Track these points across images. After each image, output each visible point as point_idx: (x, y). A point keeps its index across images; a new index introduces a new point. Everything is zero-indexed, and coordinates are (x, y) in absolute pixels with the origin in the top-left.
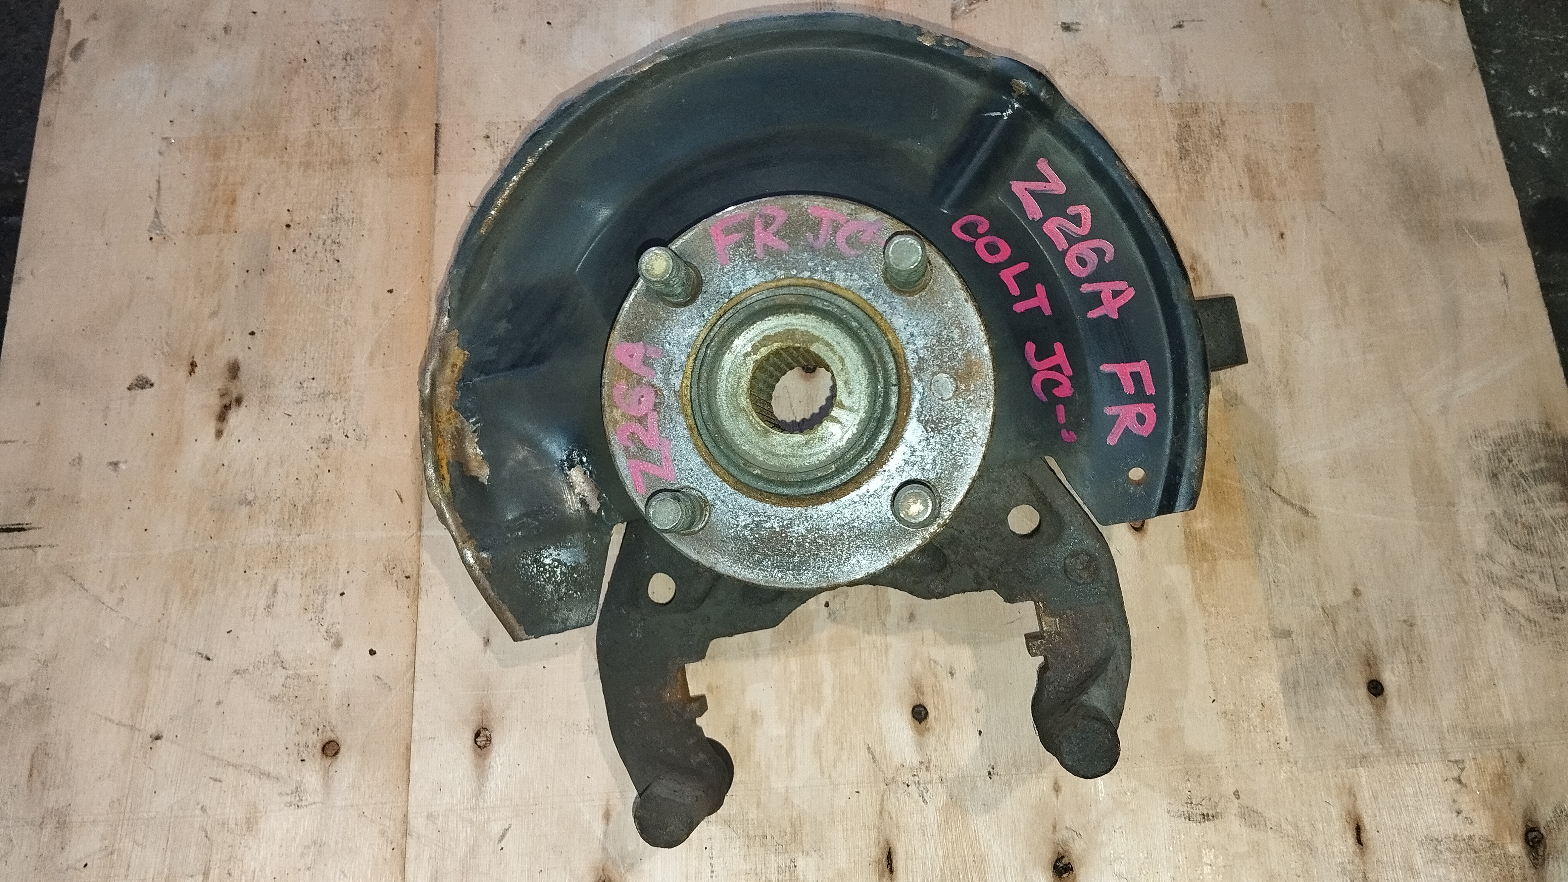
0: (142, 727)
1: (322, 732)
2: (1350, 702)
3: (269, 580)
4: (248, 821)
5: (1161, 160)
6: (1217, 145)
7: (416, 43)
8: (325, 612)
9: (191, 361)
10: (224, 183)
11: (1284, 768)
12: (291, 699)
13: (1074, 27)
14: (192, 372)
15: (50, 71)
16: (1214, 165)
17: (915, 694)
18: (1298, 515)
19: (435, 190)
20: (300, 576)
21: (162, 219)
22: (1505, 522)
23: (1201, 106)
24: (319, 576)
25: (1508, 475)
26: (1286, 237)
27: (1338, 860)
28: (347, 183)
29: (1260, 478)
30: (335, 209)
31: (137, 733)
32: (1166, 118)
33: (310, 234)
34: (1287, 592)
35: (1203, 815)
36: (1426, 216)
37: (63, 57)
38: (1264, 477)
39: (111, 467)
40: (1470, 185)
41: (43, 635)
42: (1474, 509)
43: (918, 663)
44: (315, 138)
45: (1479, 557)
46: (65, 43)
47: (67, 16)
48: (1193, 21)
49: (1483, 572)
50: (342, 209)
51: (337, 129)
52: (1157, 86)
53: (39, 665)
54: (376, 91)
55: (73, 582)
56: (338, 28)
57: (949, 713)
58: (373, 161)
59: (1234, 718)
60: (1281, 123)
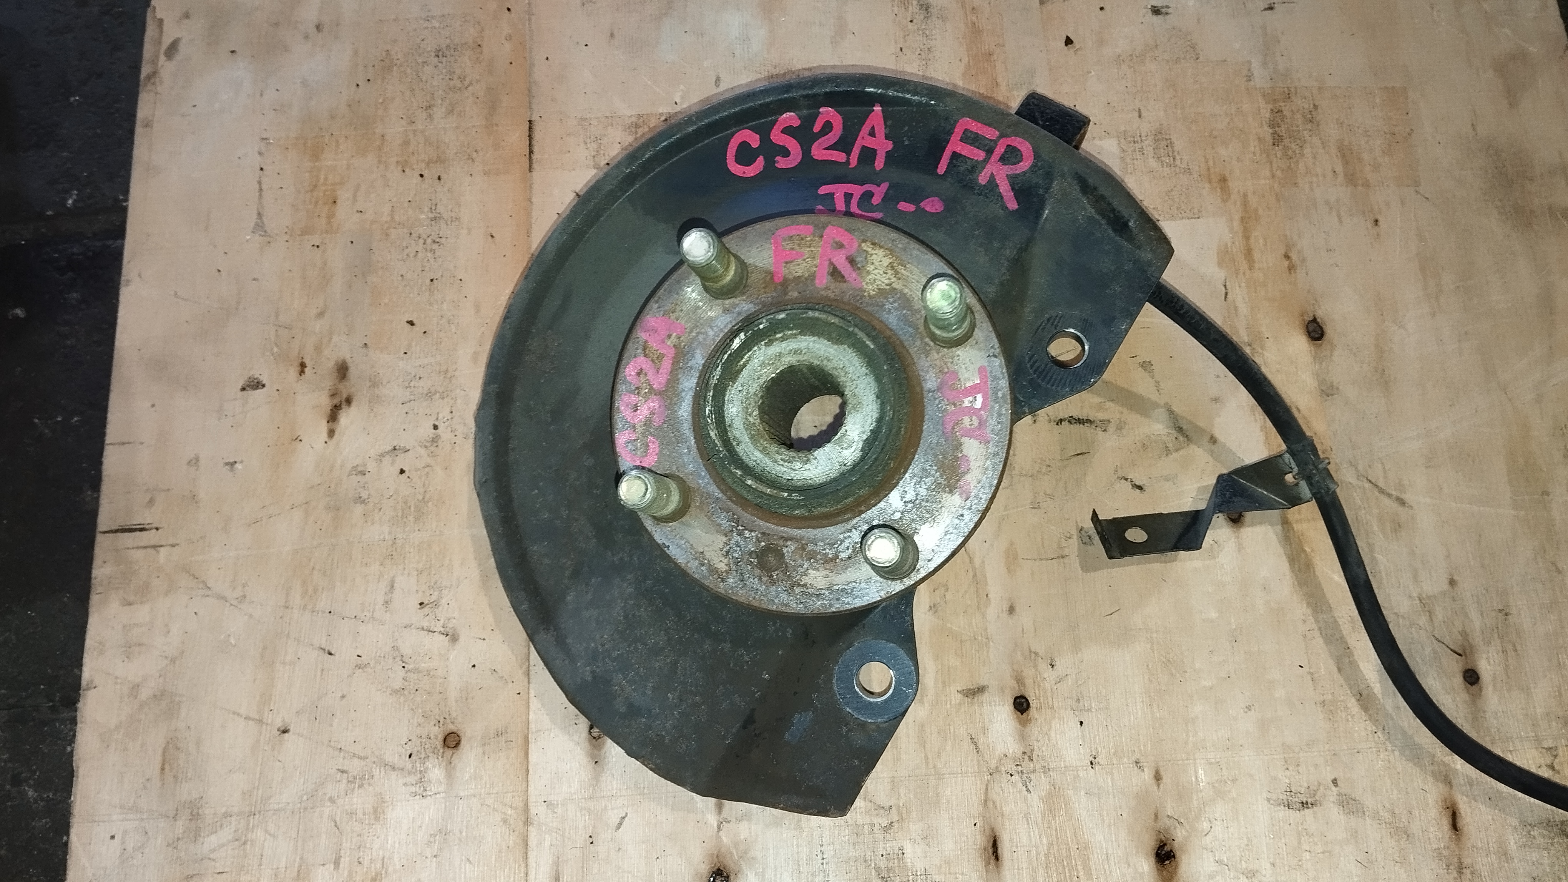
0: (269, 721)
1: (443, 725)
2: (1446, 690)
3: (386, 577)
4: (375, 810)
5: (1253, 145)
6: (1310, 130)
7: (506, 39)
8: (440, 608)
9: (300, 361)
10: (325, 184)
11: (1382, 756)
12: (412, 692)
13: (1163, 10)
14: (302, 372)
15: (145, 71)
16: (1307, 151)
17: (1016, 685)
18: (1396, 506)
19: (531, 188)
20: (416, 573)
21: (265, 221)
23: (1292, 90)
24: (433, 572)
26: (1380, 223)
27: (1435, 846)
28: (445, 182)
29: (1356, 468)
30: (434, 208)
31: (264, 726)
32: (1258, 103)
33: (411, 234)
34: (1384, 582)
35: (1302, 803)
36: (1519, 202)
37: (157, 57)
38: (1360, 468)
39: (227, 467)
41: (169, 632)
43: (1019, 653)
44: (411, 136)
46: (159, 42)
47: (159, 15)
48: (1284, 3)
50: (440, 208)
51: (432, 127)
52: (1249, 70)
53: (166, 662)
54: (470, 88)
55: (196, 580)
56: (427, 24)
57: (1050, 703)
58: (468, 159)
59: (1332, 708)
60: (1374, 107)
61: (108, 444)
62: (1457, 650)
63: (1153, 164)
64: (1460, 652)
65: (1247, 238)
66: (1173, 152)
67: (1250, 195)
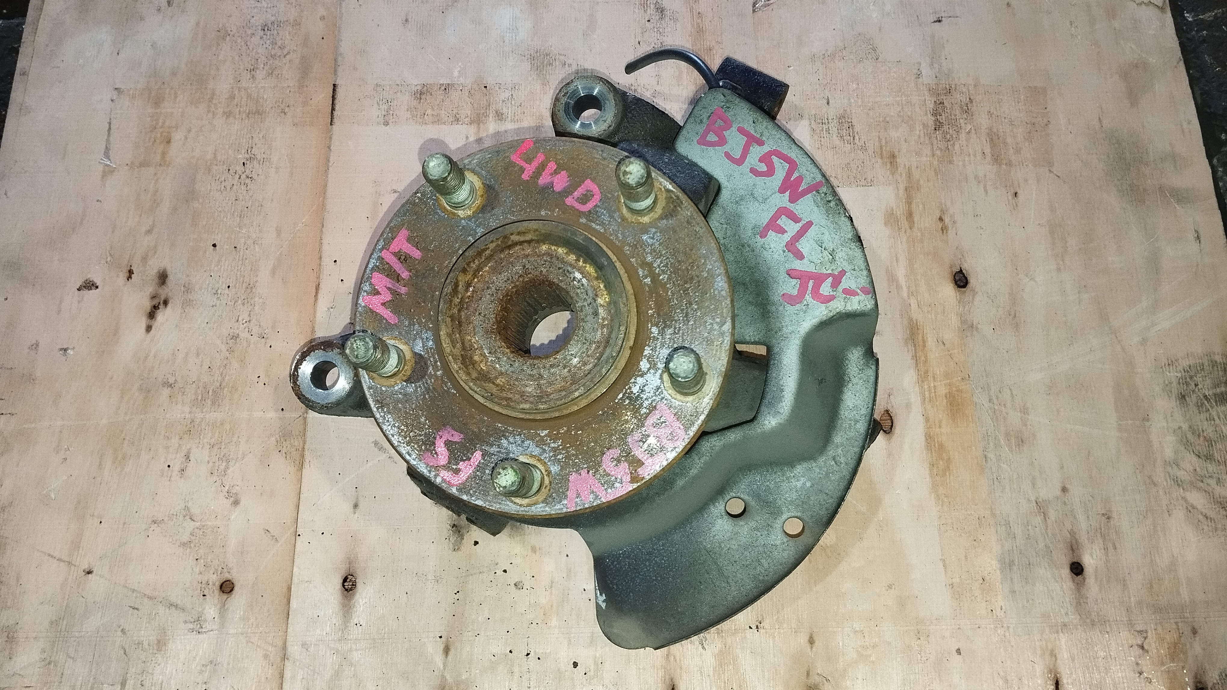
0: (77, 564)
1: (221, 573)
3: (184, 448)
4: (159, 642)
5: (918, 128)
6: (966, 119)
7: (320, 19)
8: (226, 476)
9: (129, 269)
10: (162, 127)
11: (998, 631)
12: (197, 545)
14: (129, 277)
16: (963, 136)
19: (331, 138)
20: (209, 446)
21: (111, 155)
22: (1190, 436)
23: (953, 87)
24: (223, 447)
25: (1194, 397)
26: (1019, 196)
28: (260, 130)
29: (989, 393)
30: (250, 150)
31: (73, 567)
32: (925, 95)
33: (229, 170)
34: (1008, 487)
36: (1135, 181)
38: (993, 392)
39: (61, 352)
40: (1173, 157)
42: (1165, 425)
44: (236, 92)
45: (1166, 463)
48: (950, 17)
49: (1169, 475)
50: (255, 151)
51: (254, 86)
52: (919, 70)
54: (287, 56)
56: (257, 4)
58: (282, 112)
59: (959, 590)
60: (1018, 102)
62: (1066, 545)
63: (836, 140)
64: (1069, 547)
65: (909, 202)
66: (853, 132)
67: (914, 169)
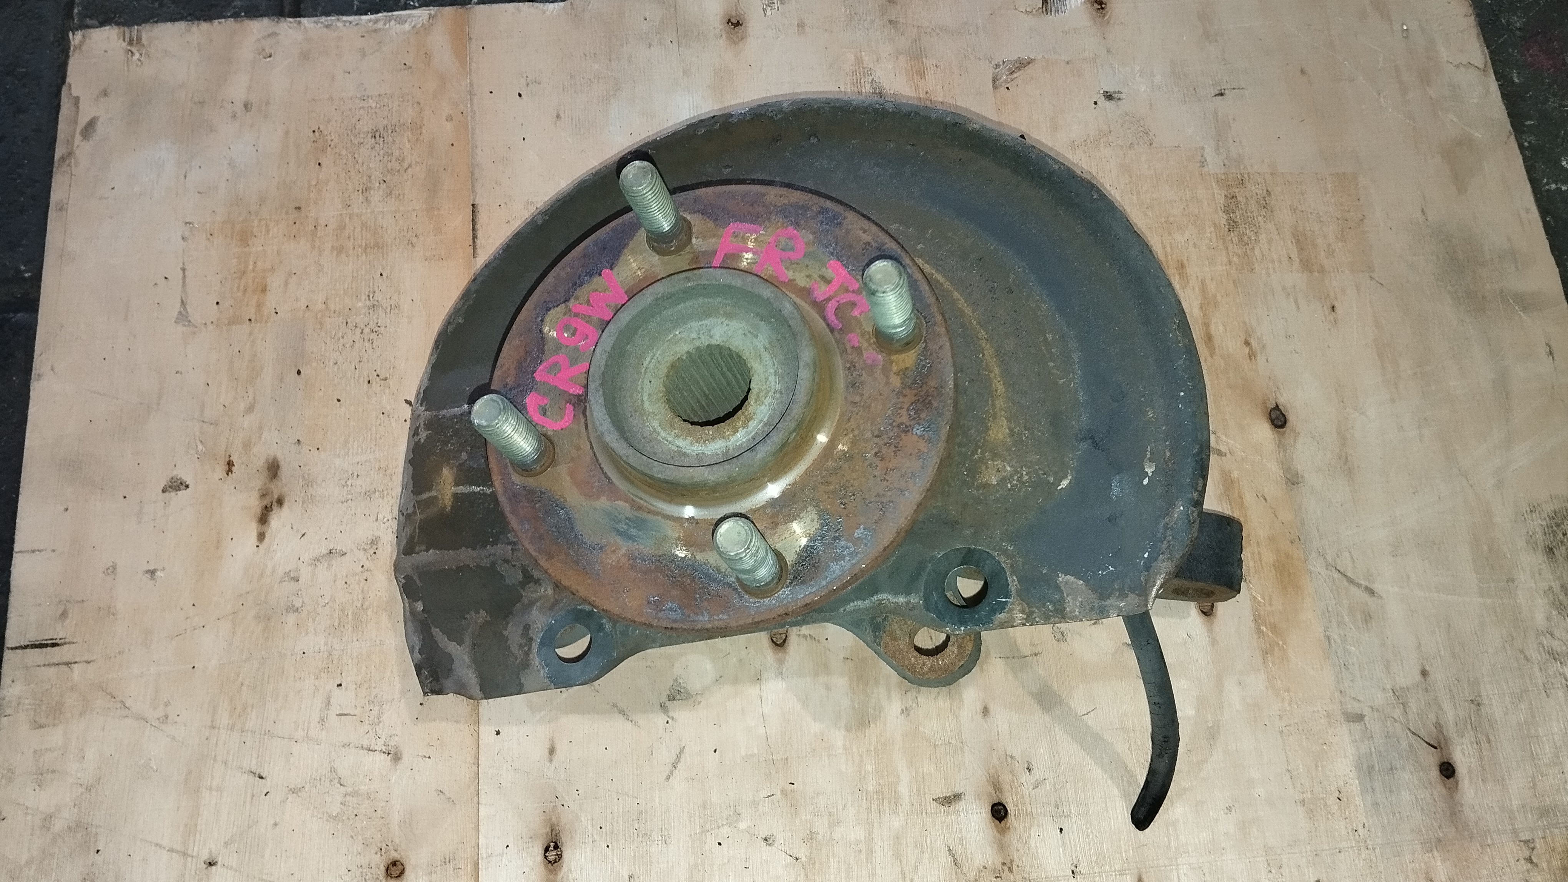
0: (195, 854)
1: (385, 852)
2: (1424, 785)
3: (322, 691)
5: (1209, 230)
6: (1264, 216)
7: (447, 120)
8: (381, 725)
9: (227, 460)
10: (253, 270)
11: (1363, 855)
12: (351, 817)
13: (1116, 96)
14: (229, 471)
15: (60, 151)
16: (1263, 237)
17: (993, 792)
18: (1365, 596)
20: (355, 686)
21: (189, 310)
22: (1562, 597)
23: (1246, 176)
24: (373, 685)
25: (1563, 549)
26: (1337, 309)
29: (1325, 558)
30: (371, 296)
31: (189, 859)
32: (1212, 188)
33: (347, 323)
34: (1358, 674)
36: (1471, 287)
37: (73, 137)
38: (1329, 558)
39: (147, 575)
40: (1512, 254)
41: (84, 757)
42: (1533, 585)
43: (995, 758)
44: (347, 220)
45: (1539, 633)
46: (74, 121)
47: (75, 93)
48: (1234, 89)
49: (1544, 647)
50: (379, 296)
51: (368, 211)
52: (1202, 156)
53: (81, 790)
54: (409, 171)
55: (113, 699)
56: (364, 104)
57: (1029, 810)
58: (408, 244)
59: (1312, 807)
60: (1326, 193)
61: (16, 553)
62: (1432, 742)
64: (1435, 745)
65: (1207, 325)
67: (1208, 281)
